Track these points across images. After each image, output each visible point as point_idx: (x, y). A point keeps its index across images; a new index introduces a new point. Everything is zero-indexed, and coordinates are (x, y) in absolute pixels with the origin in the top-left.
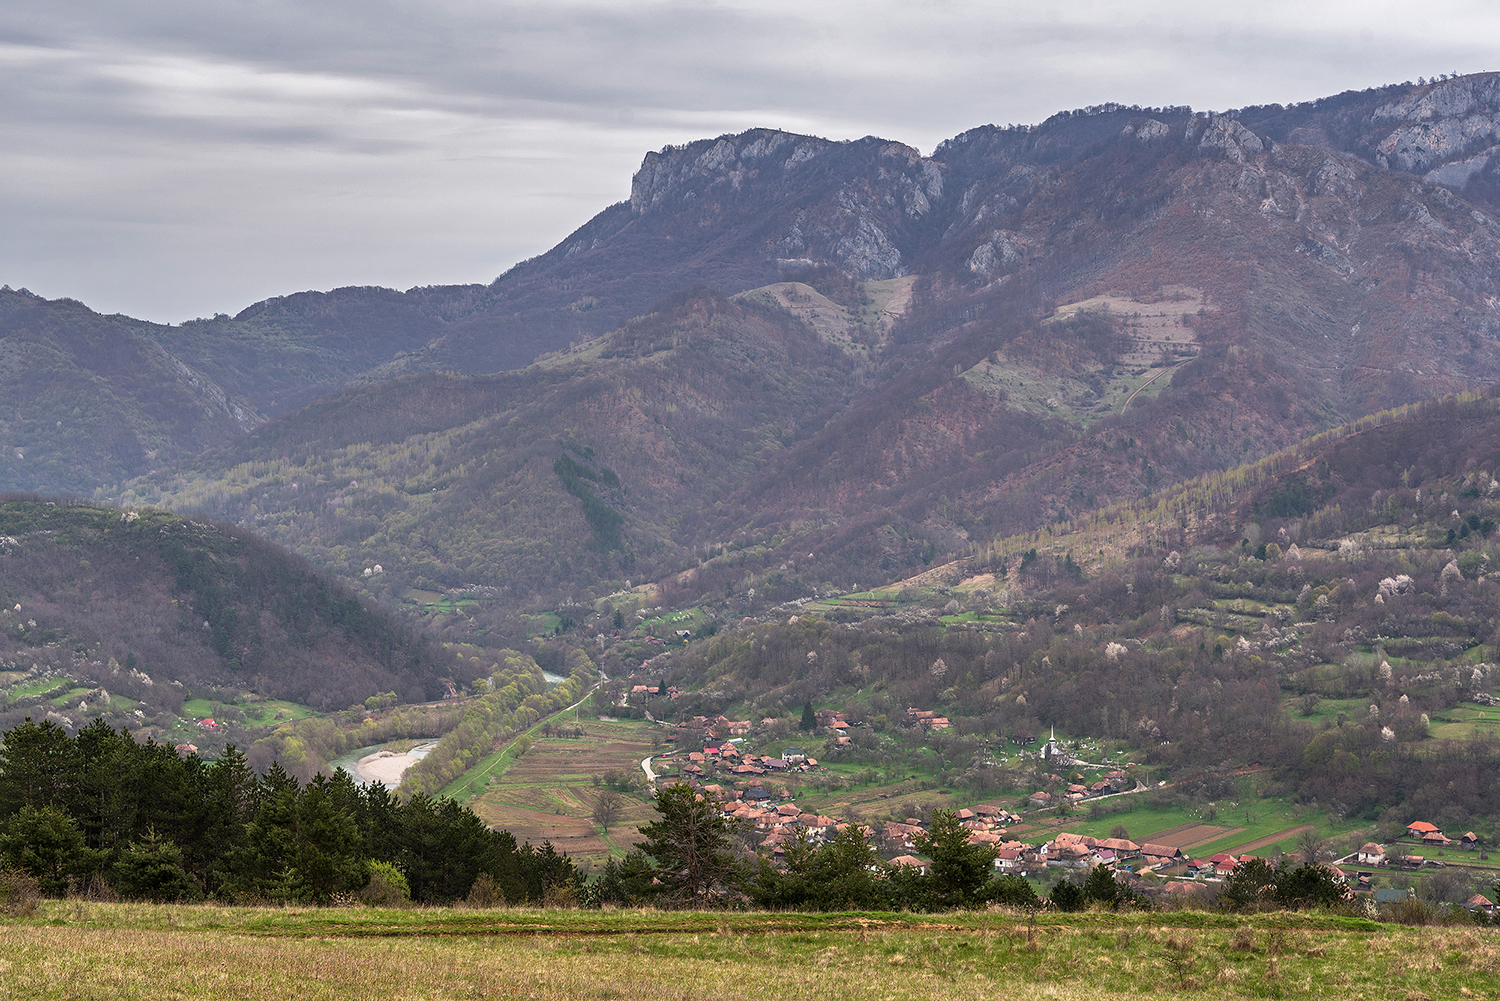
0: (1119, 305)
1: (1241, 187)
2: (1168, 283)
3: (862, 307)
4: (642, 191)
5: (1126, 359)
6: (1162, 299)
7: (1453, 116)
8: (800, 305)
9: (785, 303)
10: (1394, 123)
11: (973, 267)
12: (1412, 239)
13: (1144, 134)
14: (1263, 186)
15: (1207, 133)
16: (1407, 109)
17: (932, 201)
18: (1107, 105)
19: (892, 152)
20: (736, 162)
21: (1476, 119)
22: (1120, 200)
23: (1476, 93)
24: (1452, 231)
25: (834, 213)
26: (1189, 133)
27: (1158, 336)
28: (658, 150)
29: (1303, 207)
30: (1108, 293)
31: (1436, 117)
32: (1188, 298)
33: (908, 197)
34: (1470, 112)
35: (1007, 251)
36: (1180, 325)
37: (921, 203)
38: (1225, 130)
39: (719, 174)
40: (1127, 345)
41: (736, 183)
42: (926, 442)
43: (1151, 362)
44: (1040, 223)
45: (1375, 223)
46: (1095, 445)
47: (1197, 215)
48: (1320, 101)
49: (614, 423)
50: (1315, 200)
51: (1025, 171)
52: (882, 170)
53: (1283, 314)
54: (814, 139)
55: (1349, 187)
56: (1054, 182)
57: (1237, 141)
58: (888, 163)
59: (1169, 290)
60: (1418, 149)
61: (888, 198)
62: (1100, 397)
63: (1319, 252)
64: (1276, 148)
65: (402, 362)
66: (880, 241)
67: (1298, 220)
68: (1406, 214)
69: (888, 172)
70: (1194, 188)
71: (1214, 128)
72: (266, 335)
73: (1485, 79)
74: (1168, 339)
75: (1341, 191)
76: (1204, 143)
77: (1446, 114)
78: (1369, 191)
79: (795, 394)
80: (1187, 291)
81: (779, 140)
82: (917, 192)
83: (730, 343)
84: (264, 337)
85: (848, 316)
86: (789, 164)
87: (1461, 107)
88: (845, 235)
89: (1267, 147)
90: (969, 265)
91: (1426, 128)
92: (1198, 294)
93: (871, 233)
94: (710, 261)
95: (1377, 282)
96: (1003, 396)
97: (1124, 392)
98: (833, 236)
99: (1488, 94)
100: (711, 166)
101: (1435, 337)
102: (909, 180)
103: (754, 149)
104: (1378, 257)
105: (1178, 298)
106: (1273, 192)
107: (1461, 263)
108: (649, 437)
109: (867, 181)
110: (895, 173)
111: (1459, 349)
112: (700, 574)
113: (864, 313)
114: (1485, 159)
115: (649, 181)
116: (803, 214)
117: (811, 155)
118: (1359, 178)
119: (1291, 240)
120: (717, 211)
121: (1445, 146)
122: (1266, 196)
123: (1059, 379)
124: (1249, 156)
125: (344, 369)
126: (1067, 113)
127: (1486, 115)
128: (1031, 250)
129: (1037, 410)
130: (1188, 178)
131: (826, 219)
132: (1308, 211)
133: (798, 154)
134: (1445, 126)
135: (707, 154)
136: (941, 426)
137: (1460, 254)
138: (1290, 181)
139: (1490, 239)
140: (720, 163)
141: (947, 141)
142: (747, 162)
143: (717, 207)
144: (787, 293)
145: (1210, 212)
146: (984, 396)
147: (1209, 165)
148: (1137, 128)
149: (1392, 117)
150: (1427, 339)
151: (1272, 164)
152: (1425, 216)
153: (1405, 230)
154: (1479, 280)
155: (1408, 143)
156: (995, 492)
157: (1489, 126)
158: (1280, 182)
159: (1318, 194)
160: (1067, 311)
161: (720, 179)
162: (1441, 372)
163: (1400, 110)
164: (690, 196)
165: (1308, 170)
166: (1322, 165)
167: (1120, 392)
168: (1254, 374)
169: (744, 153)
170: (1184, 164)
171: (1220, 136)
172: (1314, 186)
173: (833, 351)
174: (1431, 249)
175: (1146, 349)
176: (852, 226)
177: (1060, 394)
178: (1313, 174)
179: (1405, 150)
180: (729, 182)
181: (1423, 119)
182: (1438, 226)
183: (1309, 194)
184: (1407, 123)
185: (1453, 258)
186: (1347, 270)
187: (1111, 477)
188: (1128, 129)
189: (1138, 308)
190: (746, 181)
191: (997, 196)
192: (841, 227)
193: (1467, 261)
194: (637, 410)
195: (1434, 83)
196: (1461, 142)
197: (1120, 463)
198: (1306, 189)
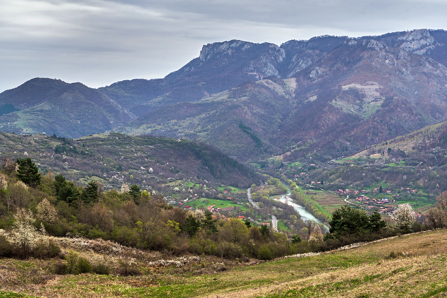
0: (358, 86)
1: (380, 57)
2: (368, 81)
3: (284, 86)
4: (203, 55)
5: (364, 99)
6: (368, 85)
7: (417, 40)
8: (270, 85)
9: (266, 85)
10: (403, 41)
11: (311, 76)
12: (425, 70)
13: (350, 43)
14: (385, 57)
15: (369, 44)
16: (406, 38)
17: (283, 58)
18: (326, 35)
19: (272, 46)
20: (229, 48)
21: (422, 40)
22: (347, 60)
23: (422, 34)
24: (434, 69)
25: (261, 61)
26: (364, 44)
27: (371, 94)
28: (206, 45)
29: (396, 62)
30: (353, 83)
31: (413, 40)
32: (374, 84)
33: (278, 58)
34: (421, 39)
35: (320, 72)
36: (375, 91)
37: (281, 59)
38: (374, 43)
39: (225, 51)
40: (364, 96)
41: (230, 53)
42: (328, 120)
43: (371, 100)
44: (326, 65)
45: (414, 66)
46: (375, 121)
47: (371, 64)
48: (382, 35)
49: (244, 115)
50: (398, 60)
51: (310, 51)
52: (270, 51)
53: (399, 89)
54: (249, 42)
55: (406, 57)
56: (328, 55)
57: (377, 46)
58: (272, 48)
59: (370, 82)
60: (409, 47)
61: (273, 58)
62: (362, 109)
63: (403, 73)
64: (387, 48)
65: (161, 98)
66: (273, 68)
67: (395, 65)
68: (423, 64)
69: (272, 51)
70: (368, 57)
71: (371, 42)
72: (119, 91)
73: (424, 31)
74: (373, 95)
75: (404, 58)
76: (368, 46)
77: (415, 39)
78: (411, 58)
79: (279, 108)
80: (373, 83)
81: (240, 43)
82: (280, 56)
83: (261, 95)
84: (119, 92)
85: (282, 88)
86: (243, 49)
87: (419, 37)
88: (264, 67)
89: (385, 47)
90: (310, 75)
91: (411, 42)
92: (377, 83)
93: (271, 66)
94: (231, 73)
95: (419, 81)
96: (341, 109)
97: (368, 108)
98: (261, 67)
99: (425, 34)
100: (223, 49)
101: (437, 94)
102: (277, 53)
103: (234, 45)
104: (417, 75)
105: (372, 84)
106: (388, 58)
107: (438, 76)
108: (253, 118)
109: (267, 54)
110: (273, 52)
111: (443, 97)
112: (292, 153)
113: (286, 87)
114: (425, 50)
115: (204, 52)
116: (253, 62)
117: (249, 47)
118: (408, 55)
119: (395, 70)
120: (226, 60)
121: (415, 47)
122: (386, 60)
123: (352, 104)
124: (381, 49)
125: (140, 100)
126: (316, 37)
127: (425, 39)
128: (326, 72)
129: (350, 112)
130: (366, 54)
131: (259, 63)
132: (397, 63)
133: (246, 46)
134: (415, 42)
135: (222, 46)
136: (330, 116)
137: (437, 74)
138: (392, 56)
139: (443, 70)
140: (225, 48)
141: (283, 44)
142: (232, 48)
143: (226, 59)
144: (266, 82)
145: (374, 63)
146: (337, 109)
147: (370, 52)
148: (347, 42)
149: (402, 40)
150: (435, 95)
151: (386, 51)
152: (427, 65)
153: (423, 68)
154: (443, 81)
155: (407, 46)
156: (353, 133)
157: (425, 42)
158: (389, 56)
159: (399, 59)
160: (346, 88)
161: (225, 53)
162: (441, 103)
163: (404, 38)
164: (218, 57)
165: (396, 53)
166: (399, 52)
167: (366, 108)
168: (403, 104)
169: (231, 46)
170: (363, 51)
171: (373, 45)
172: (398, 57)
173: (283, 97)
174: (430, 73)
175: (369, 97)
176: (266, 65)
177: (353, 108)
178: (397, 54)
179: (406, 48)
180: (228, 53)
181: (410, 40)
182: (431, 67)
183: (397, 59)
184: (406, 41)
185: (436, 75)
186: (410, 78)
187: (380, 129)
188: (345, 42)
189: (363, 87)
190: (232, 53)
191: (305, 58)
192: (263, 65)
193: (439, 76)
194: (248, 112)
195: (412, 32)
196: (419, 46)
197: (382, 126)
198: (396, 58)
